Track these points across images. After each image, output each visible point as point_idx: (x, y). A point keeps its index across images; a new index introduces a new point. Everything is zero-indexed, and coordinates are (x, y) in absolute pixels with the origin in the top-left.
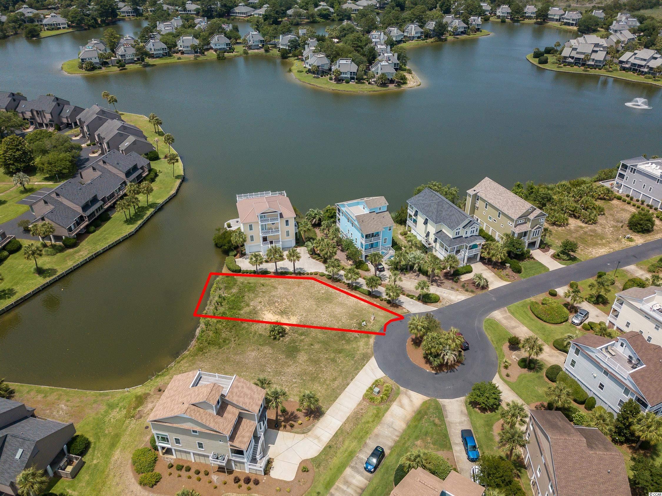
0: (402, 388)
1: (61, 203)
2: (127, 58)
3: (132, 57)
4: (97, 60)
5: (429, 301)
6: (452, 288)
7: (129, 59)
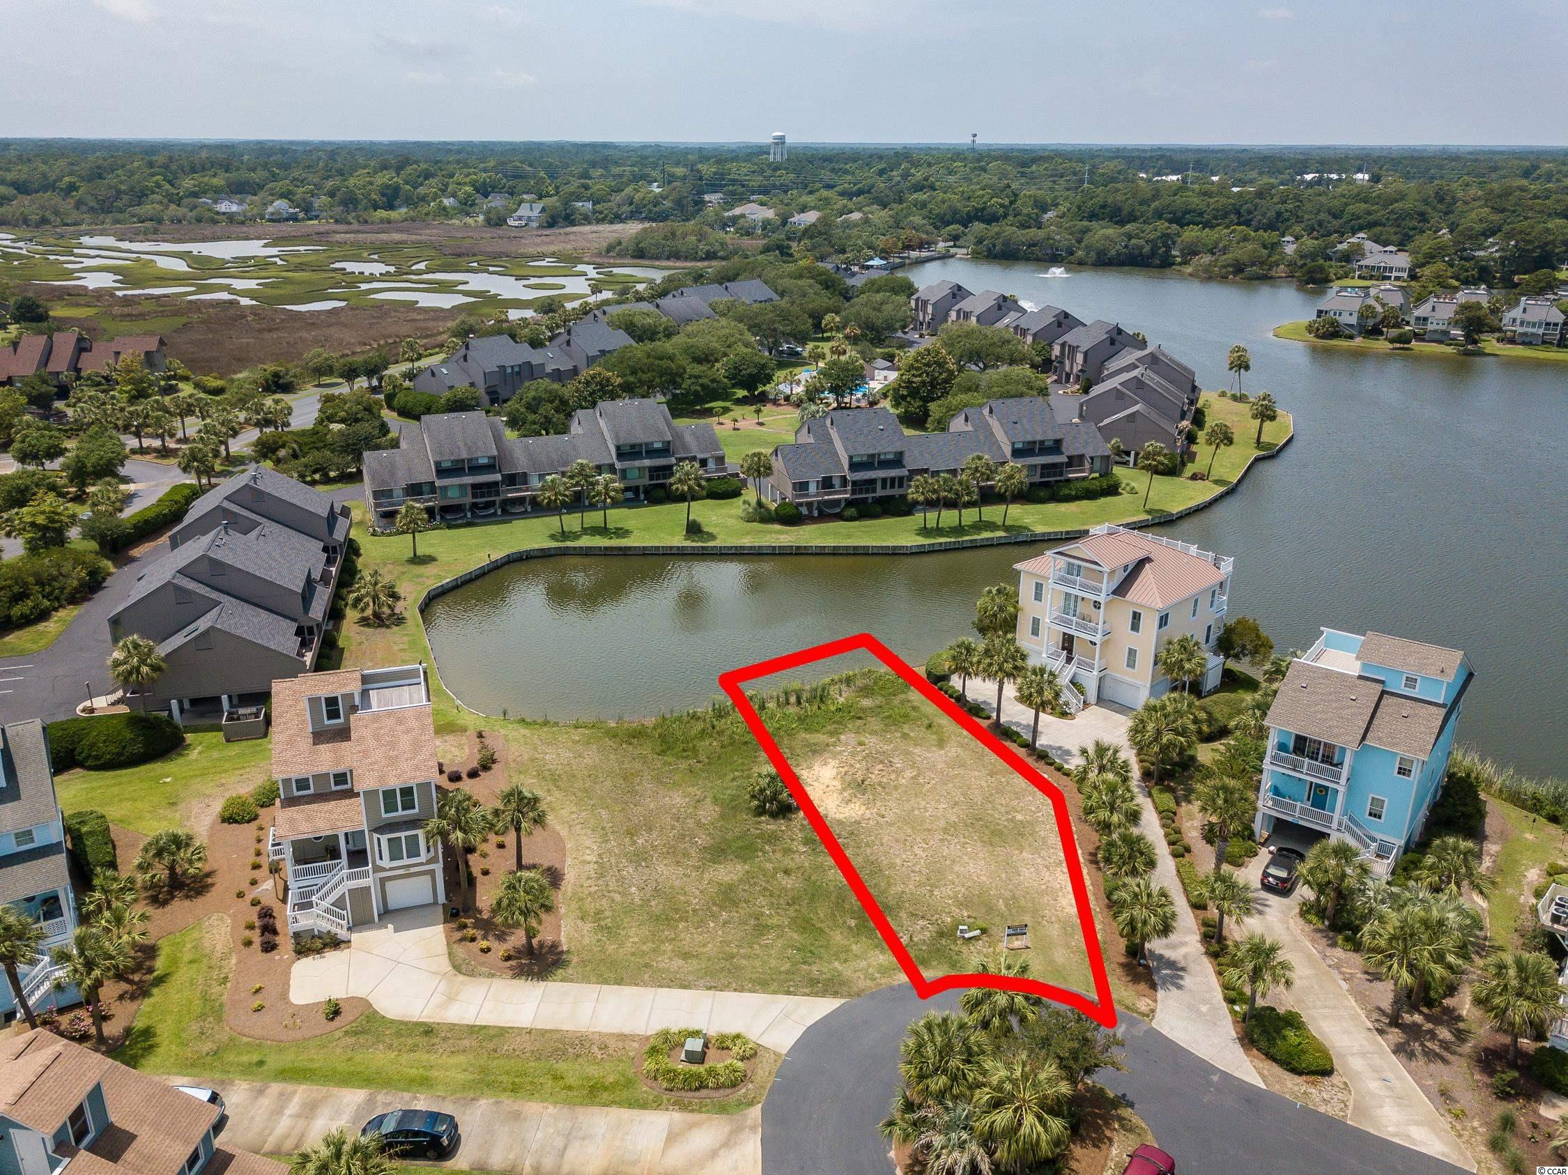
1: (831, 442)
2: (1430, 327)
3: (1444, 328)
4: (1353, 320)
6: (1443, 1093)
7: (1435, 331)
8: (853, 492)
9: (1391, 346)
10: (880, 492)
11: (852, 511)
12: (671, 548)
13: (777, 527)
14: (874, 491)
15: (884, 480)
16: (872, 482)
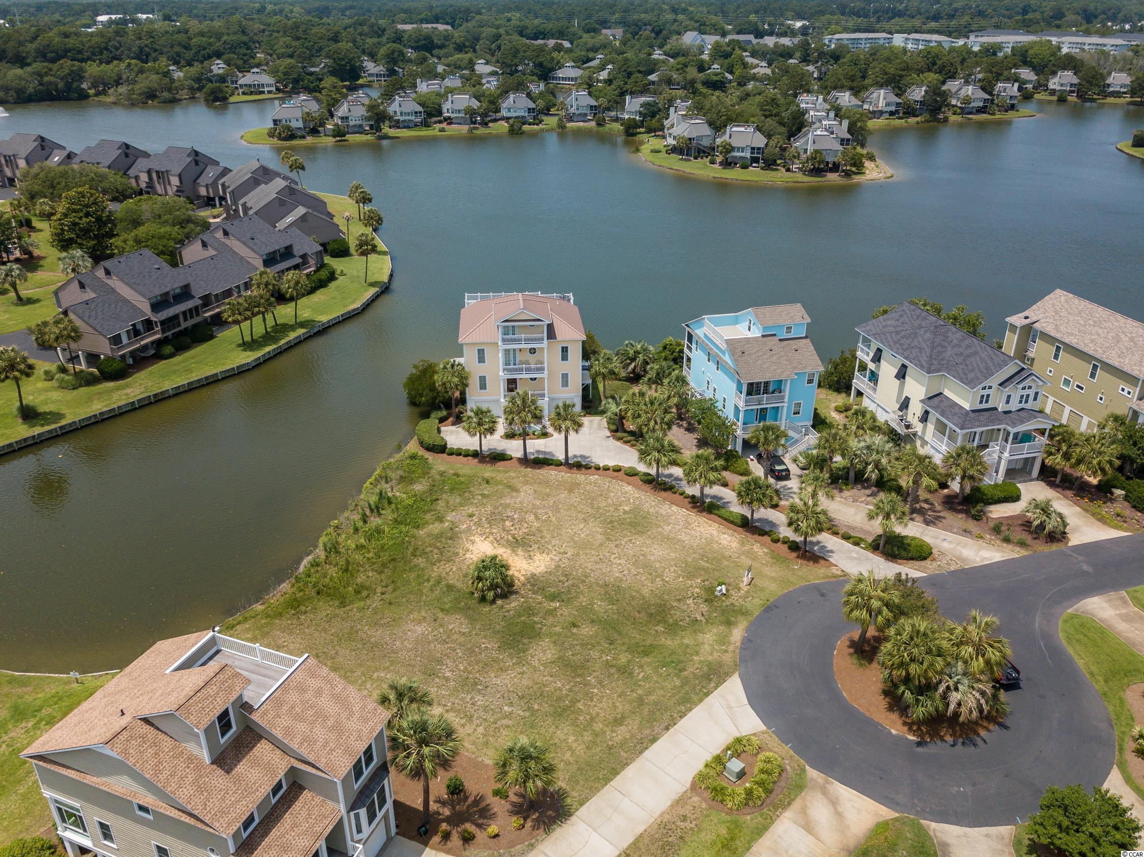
0: (812, 773)
1: (113, 291)
2: (352, 123)
3: (360, 122)
5: (903, 553)
6: (965, 531)
7: (355, 126)
8: (163, 331)
9: (334, 140)
10: (184, 325)
11: (168, 349)
12: (25, 440)
13: (111, 385)
14: (179, 325)
15: (184, 313)
16: (176, 317)
